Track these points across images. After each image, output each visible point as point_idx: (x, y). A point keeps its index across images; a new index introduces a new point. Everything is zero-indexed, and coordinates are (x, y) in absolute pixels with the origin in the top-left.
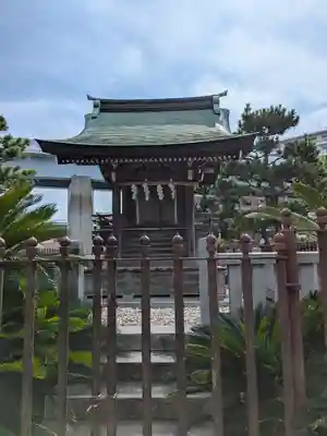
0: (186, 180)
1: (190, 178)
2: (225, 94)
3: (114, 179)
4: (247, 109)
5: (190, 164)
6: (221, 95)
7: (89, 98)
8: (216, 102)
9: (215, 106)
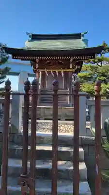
0: (69, 68)
1: (71, 67)
3: (37, 67)
5: (71, 61)
6: (85, 33)
8: (83, 36)
9: (82, 38)
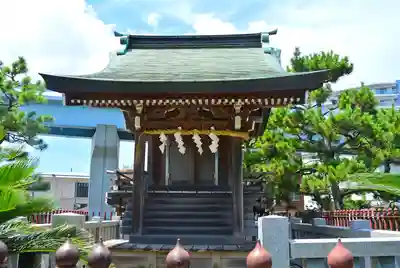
0: (232, 128)
1: (238, 125)
2: (275, 33)
3: (137, 126)
4: (297, 53)
5: (238, 109)
6: (270, 34)
7: (117, 34)
8: (266, 40)
9: (264, 45)
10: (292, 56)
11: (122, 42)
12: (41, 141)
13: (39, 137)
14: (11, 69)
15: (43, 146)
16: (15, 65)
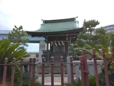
1: (67, 39)
2: (77, 17)
5: (67, 36)
7: (42, 20)
8: (75, 19)
10: (84, 21)
11: (43, 22)
12: (27, 45)
13: (26, 44)
14: (19, 28)
15: (27, 46)
16: (20, 28)
